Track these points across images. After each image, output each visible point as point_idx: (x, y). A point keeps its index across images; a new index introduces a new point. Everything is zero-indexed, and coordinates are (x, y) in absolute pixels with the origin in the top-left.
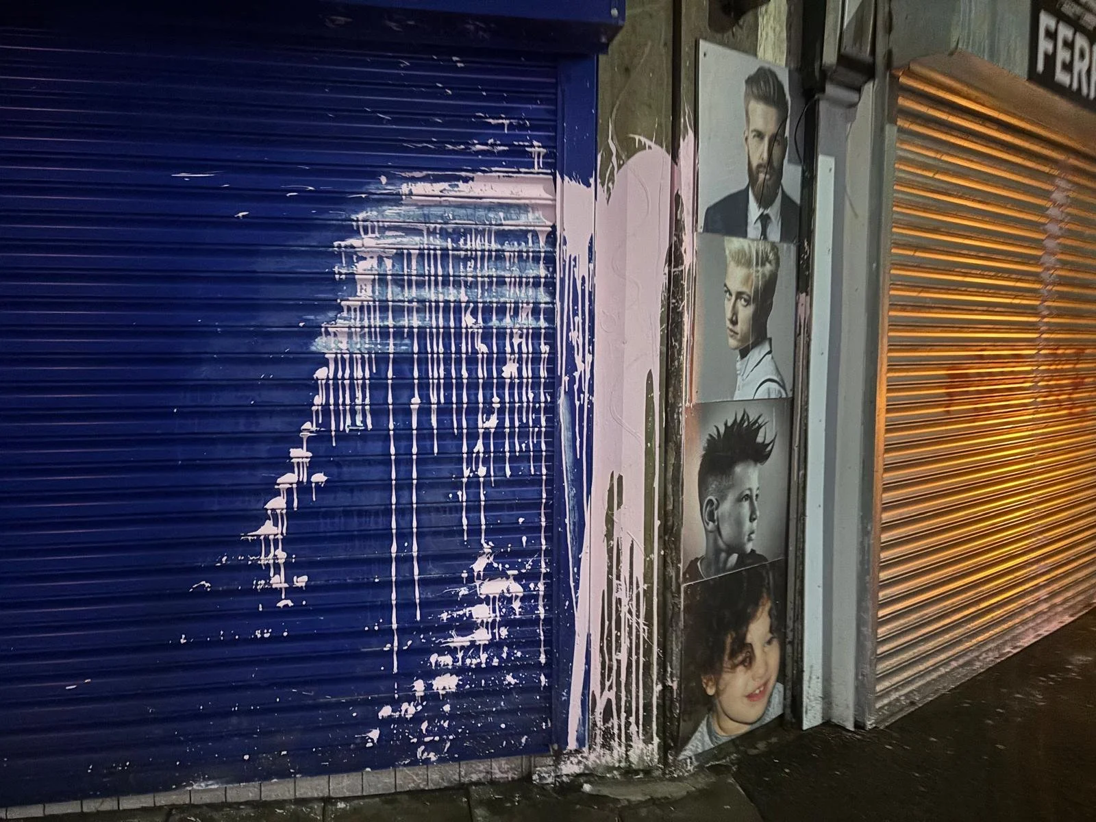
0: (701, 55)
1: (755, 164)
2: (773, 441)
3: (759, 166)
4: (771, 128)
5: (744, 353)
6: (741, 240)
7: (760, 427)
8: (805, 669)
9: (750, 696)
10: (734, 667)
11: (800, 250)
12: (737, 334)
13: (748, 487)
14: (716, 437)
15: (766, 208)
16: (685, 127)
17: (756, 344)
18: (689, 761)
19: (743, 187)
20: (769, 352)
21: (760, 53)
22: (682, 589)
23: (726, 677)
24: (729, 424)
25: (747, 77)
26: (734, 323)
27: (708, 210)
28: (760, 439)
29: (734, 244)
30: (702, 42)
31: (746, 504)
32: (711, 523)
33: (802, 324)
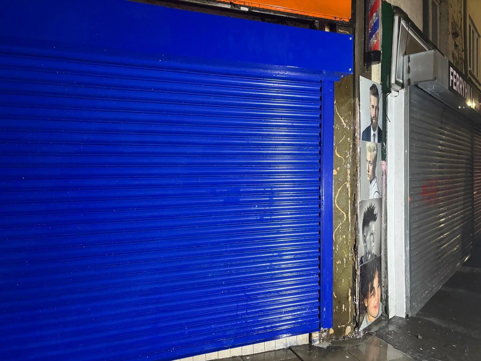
0: (360, 80)
1: (372, 117)
2: (377, 213)
3: (373, 117)
4: (375, 105)
5: (371, 182)
6: (369, 142)
7: (374, 208)
8: (389, 296)
9: (375, 307)
10: (371, 296)
11: (382, 146)
12: (369, 175)
13: (372, 230)
14: (365, 212)
15: (375, 132)
16: (357, 105)
17: (373, 179)
18: (361, 331)
19: (370, 125)
20: (376, 182)
21: (372, 79)
22: (359, 268)
23: (370, 299)
24: (368, 208)
25: (370, 88)
26: (369, 172)
27: (363, 132)
28: (374, 213)
29: (368, 144)
30: (360, 76)
31: (372, 236)
32: (365, 244)
33: (384, 172)
